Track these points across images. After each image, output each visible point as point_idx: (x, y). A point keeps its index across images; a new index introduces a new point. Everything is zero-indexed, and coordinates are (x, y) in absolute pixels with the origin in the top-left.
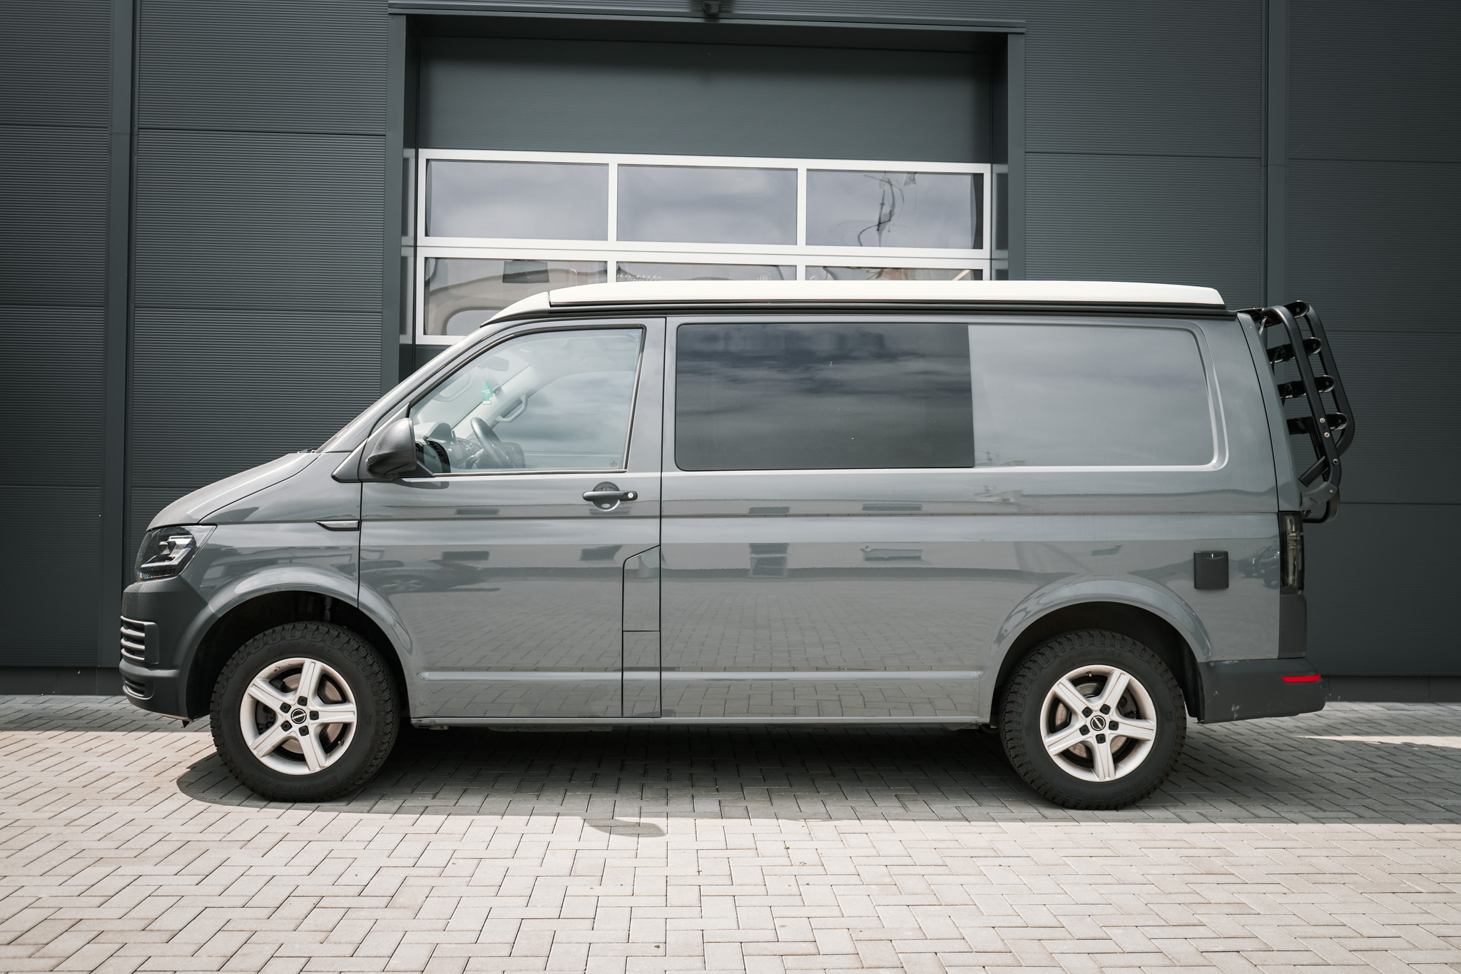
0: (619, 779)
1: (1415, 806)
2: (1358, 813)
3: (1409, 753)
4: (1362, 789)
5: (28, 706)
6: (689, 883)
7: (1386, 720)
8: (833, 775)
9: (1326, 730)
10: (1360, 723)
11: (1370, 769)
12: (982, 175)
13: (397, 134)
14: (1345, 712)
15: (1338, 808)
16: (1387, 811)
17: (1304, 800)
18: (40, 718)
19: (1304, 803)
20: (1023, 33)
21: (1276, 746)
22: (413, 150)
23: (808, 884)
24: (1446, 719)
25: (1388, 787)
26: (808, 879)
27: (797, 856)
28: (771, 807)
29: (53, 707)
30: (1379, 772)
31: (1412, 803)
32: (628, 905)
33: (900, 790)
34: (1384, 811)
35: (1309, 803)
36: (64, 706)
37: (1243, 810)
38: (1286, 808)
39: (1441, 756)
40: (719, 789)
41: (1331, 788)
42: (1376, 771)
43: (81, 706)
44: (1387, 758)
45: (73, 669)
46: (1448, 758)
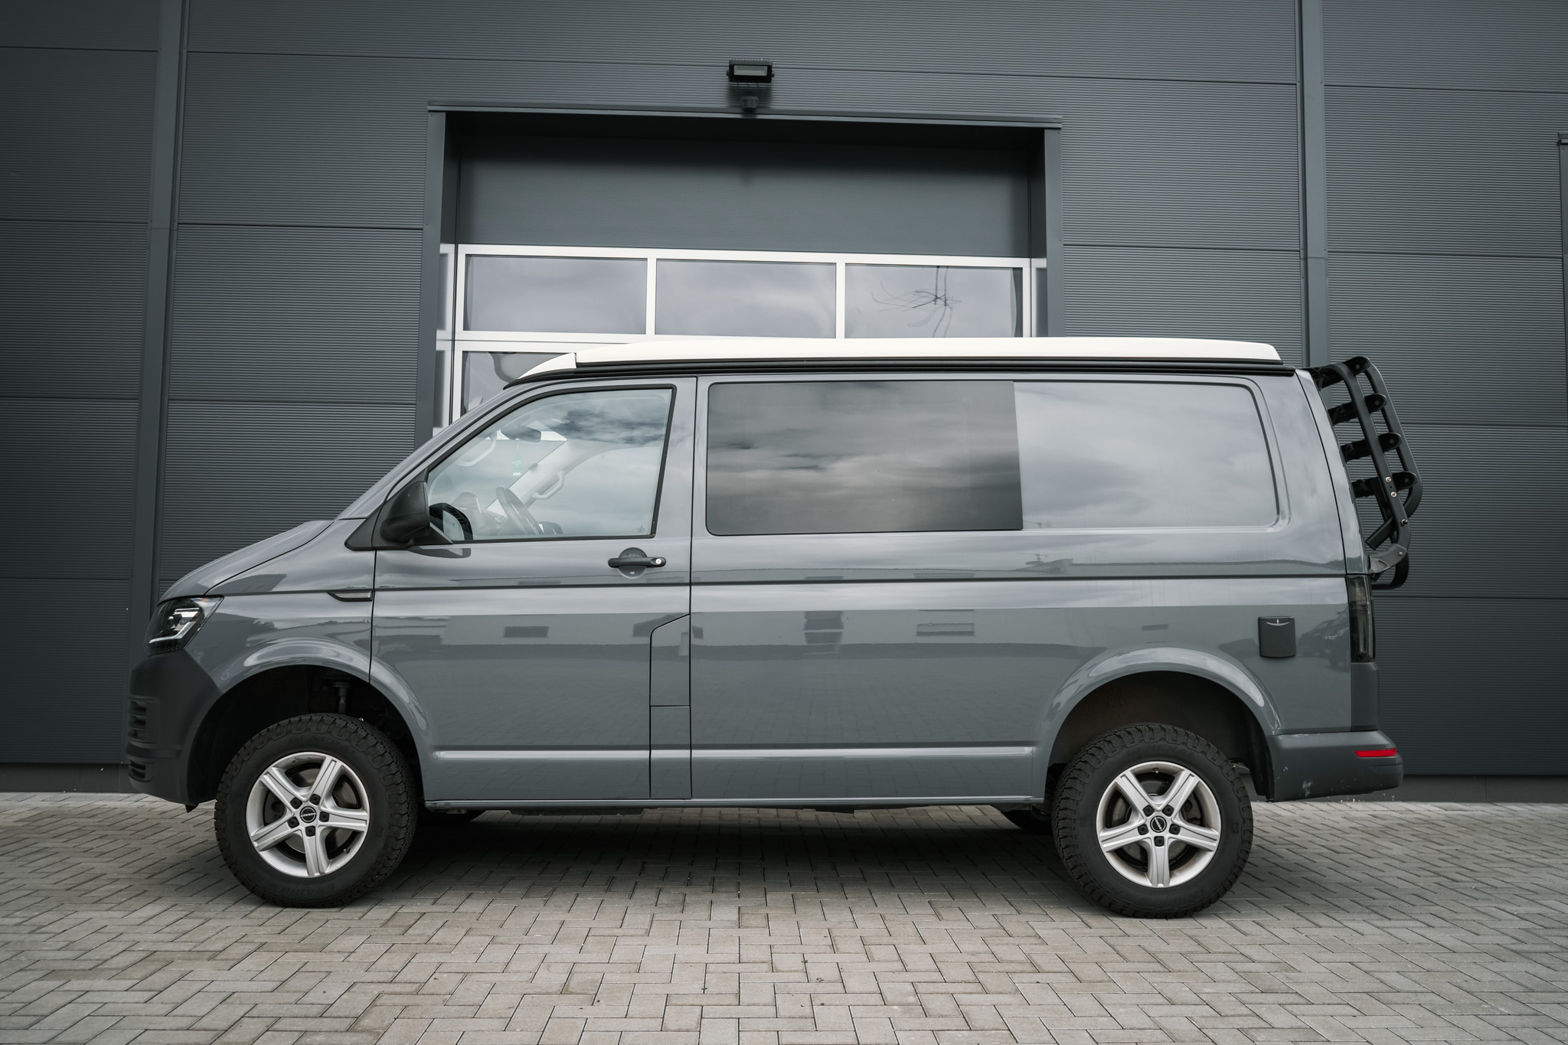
0: (636, 884)
1: (1486, 914)
2: (1427, 922)
3: (1472, 855)
4: (1428, 895)
5: (46, 804)
6: (691, 1003)
7: (1444, 821)
8: (864, 879)
9: (1382, 831)
10: (1418, 824)
11: (1434, 873)
12: (1021, 269)
13: (434, 228)
14: (1401, 812)
15: (1404, 916)
16: (1457, 920)
17: (1367, 907)
18: (53, 816)
19: (1367, 910)
20: (1059, 129)
21: (1333, 848)
22: (453, 246)
23: (822, 1004)
24: (1506, 819)
25: (1454, 892)
26: (824, 999)
27: (815, 972)
28: (794, 915)
29: (70, 805)
30: (1444, 877)
31: (1483, 911)
32: (618, 1029)
33: (934, 896)
34: (1454, 920)
35: (1372, 911)
36: (82, 804)
37: (1302, 918)
38: (1348, 917)
39: (1507, 859)
40: (741, 895)
41: (1393, 893)
42: (1440, 875)
43: (100, 804)
44: (1451, 861)
45: (98, 766)
46: (1514, 861)
